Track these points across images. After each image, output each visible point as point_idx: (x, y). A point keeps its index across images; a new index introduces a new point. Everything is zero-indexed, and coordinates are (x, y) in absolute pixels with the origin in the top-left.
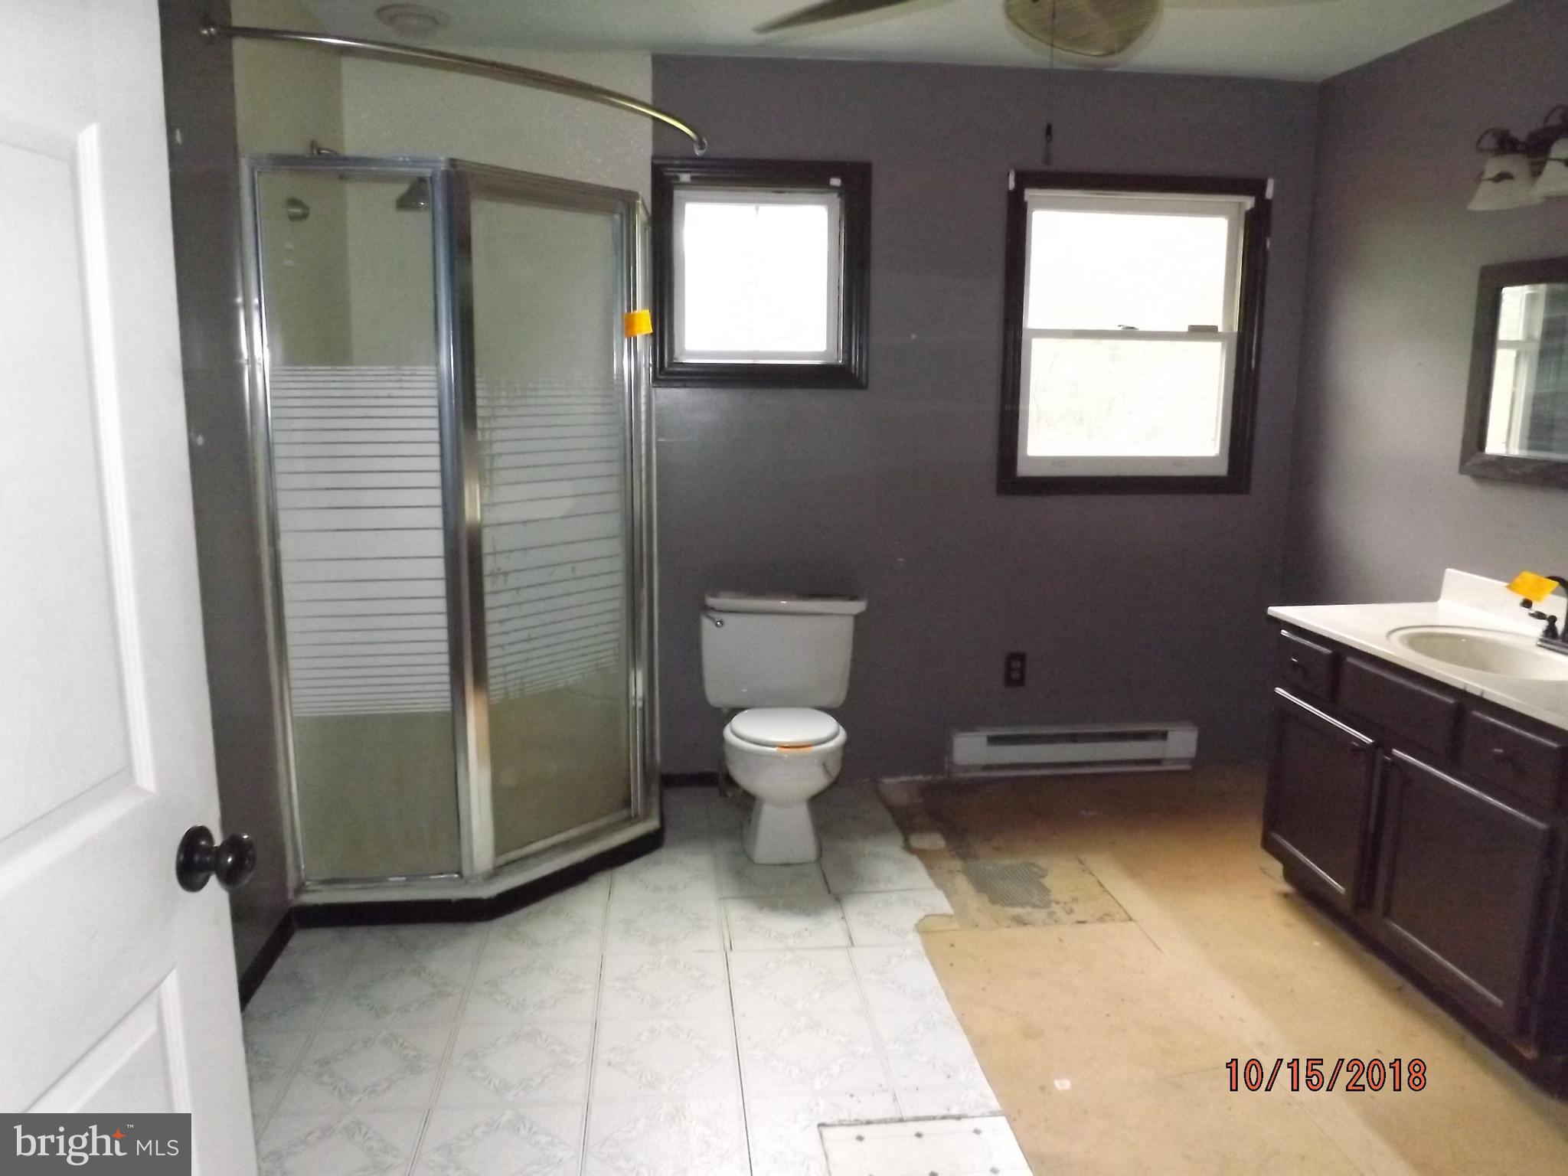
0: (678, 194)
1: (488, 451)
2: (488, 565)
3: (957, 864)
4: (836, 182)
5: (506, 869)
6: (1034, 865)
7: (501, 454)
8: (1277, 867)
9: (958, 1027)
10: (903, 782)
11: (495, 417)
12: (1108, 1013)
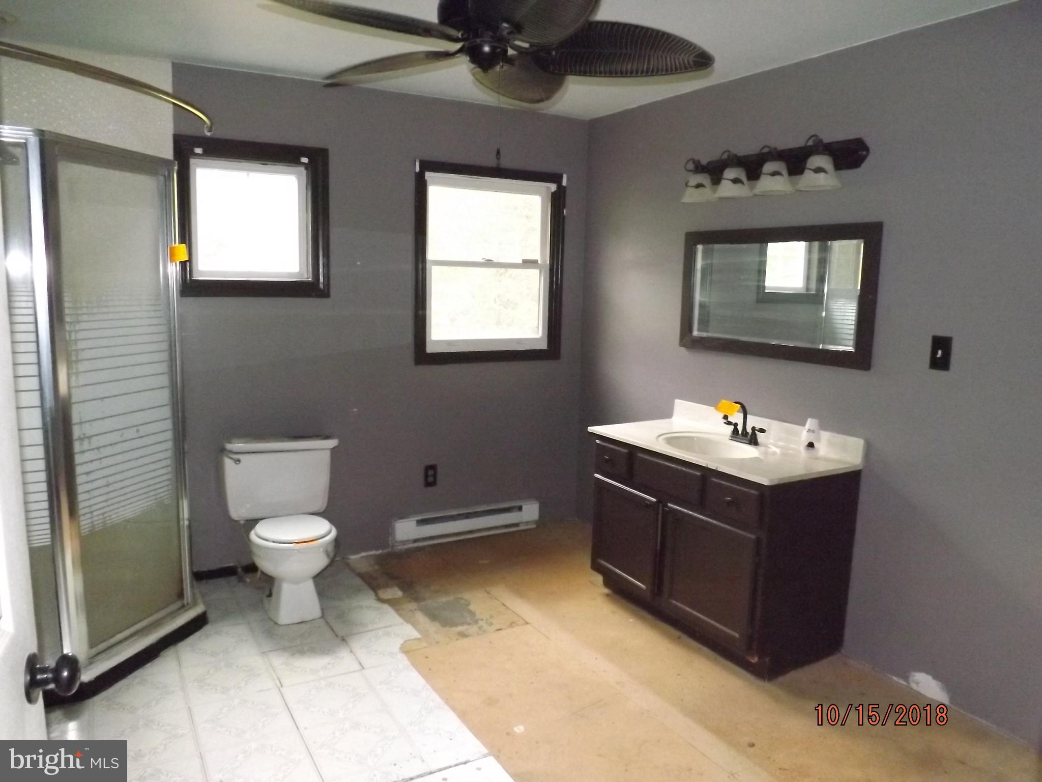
0: (193, 161)
1: (74, 348)
2: (77, 432)
3: (413, 606)
4: (305, 160)
5: (99, 657)
6: (461, 599)
7: (83, 350)
8: (599, 579)
9: (446, 707)
10: (364, 557)
11: (78, 322)
12: (531, 681)
